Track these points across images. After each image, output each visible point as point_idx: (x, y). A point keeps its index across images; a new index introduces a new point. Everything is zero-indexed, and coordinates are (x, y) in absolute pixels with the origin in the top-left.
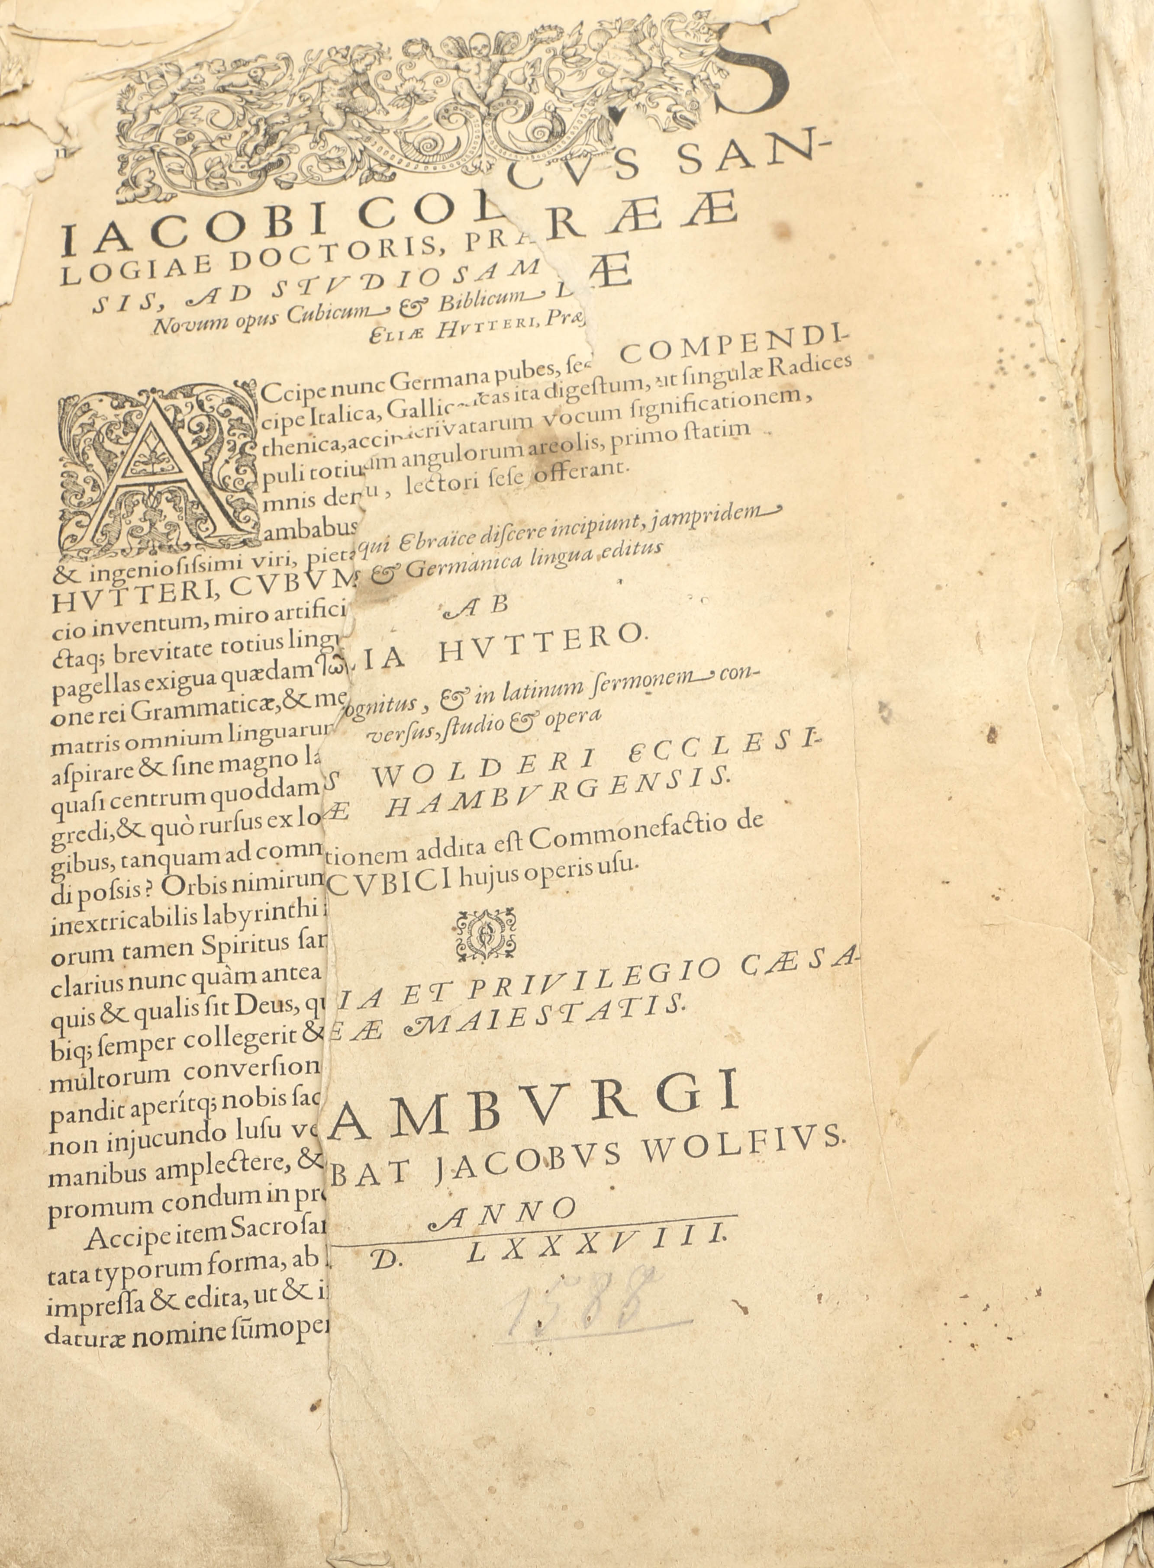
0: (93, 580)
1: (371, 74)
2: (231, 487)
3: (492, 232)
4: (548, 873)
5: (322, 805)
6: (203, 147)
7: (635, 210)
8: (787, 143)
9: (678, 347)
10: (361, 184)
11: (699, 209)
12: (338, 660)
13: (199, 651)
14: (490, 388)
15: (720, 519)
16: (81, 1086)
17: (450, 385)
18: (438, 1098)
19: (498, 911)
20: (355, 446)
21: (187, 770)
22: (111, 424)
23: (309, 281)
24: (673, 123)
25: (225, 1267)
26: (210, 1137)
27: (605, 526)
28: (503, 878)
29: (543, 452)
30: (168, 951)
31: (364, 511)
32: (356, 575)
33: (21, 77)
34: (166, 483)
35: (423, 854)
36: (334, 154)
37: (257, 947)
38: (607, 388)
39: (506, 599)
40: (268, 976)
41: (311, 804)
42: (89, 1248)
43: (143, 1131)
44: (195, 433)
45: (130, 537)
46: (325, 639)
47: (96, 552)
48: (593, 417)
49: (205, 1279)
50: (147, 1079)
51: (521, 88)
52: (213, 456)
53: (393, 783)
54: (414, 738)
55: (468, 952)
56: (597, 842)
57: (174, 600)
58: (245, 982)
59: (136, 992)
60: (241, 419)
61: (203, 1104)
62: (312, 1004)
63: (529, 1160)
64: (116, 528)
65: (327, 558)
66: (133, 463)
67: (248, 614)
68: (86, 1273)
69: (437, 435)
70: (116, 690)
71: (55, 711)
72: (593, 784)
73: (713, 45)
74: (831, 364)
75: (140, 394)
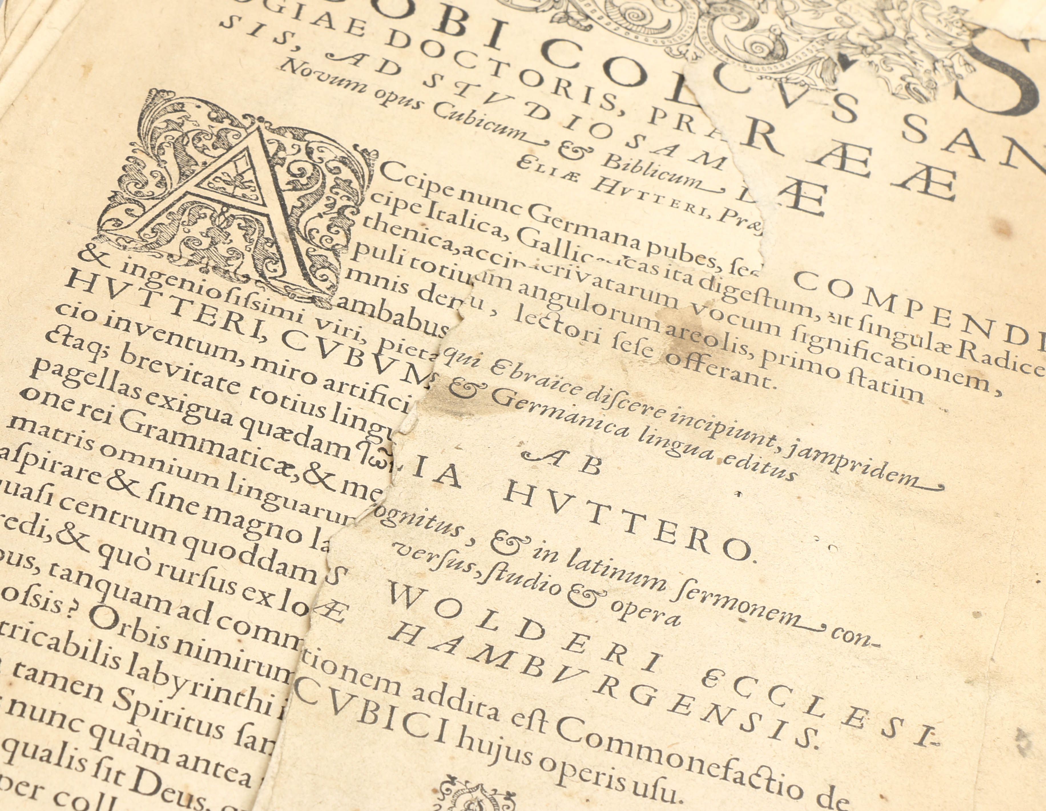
0: (124, 271)
2: (316, 241)
3: (682, 116)
4: (569, 771)
5: (316, 596)
7: (844, 153)
8: (1025, 152)
9: (861, 293)
10: (552, 21)
11: (915, 176)
12: (383, 454)
13: (224, 385)
14: (640, 255)
15: (869, 474)
17: (594, 237)
19: (495, 790)
20: (470, 254)
21: (166, 501)
22: (202, 132)
23: (468, 85)
24: (904, 92)
27: (734, 432)
28: (512, 756)
29: (682, 337)
30: (72, 687)
31: (461, 318)
32: (433, 376)
34: (243, 209)
35: (421, 695)
37: (183, 724)
38: (771, 302)
39: (600, 463)
40: (186, 762)
41: (303, 592)
44: (294, 175)
45: (183, 246)
46: (376, 428)
47: (139, 246)
48: (748, 324)
52: (306, 204)
53: (408, 605)
54: (448, 566)
56: (638, 757)
57: (212, 325)
58: (154, 757)
59: (15, 718)
60: (351, 182)
64: (172, 230)
65: (403, 350)
66: (213, 176)
67: (293, 370)
69: (567, 277)
71: (30, 383)
72: (651, 692)
73: (965, 41)
74: (1031, 370)
75: (244, 117)
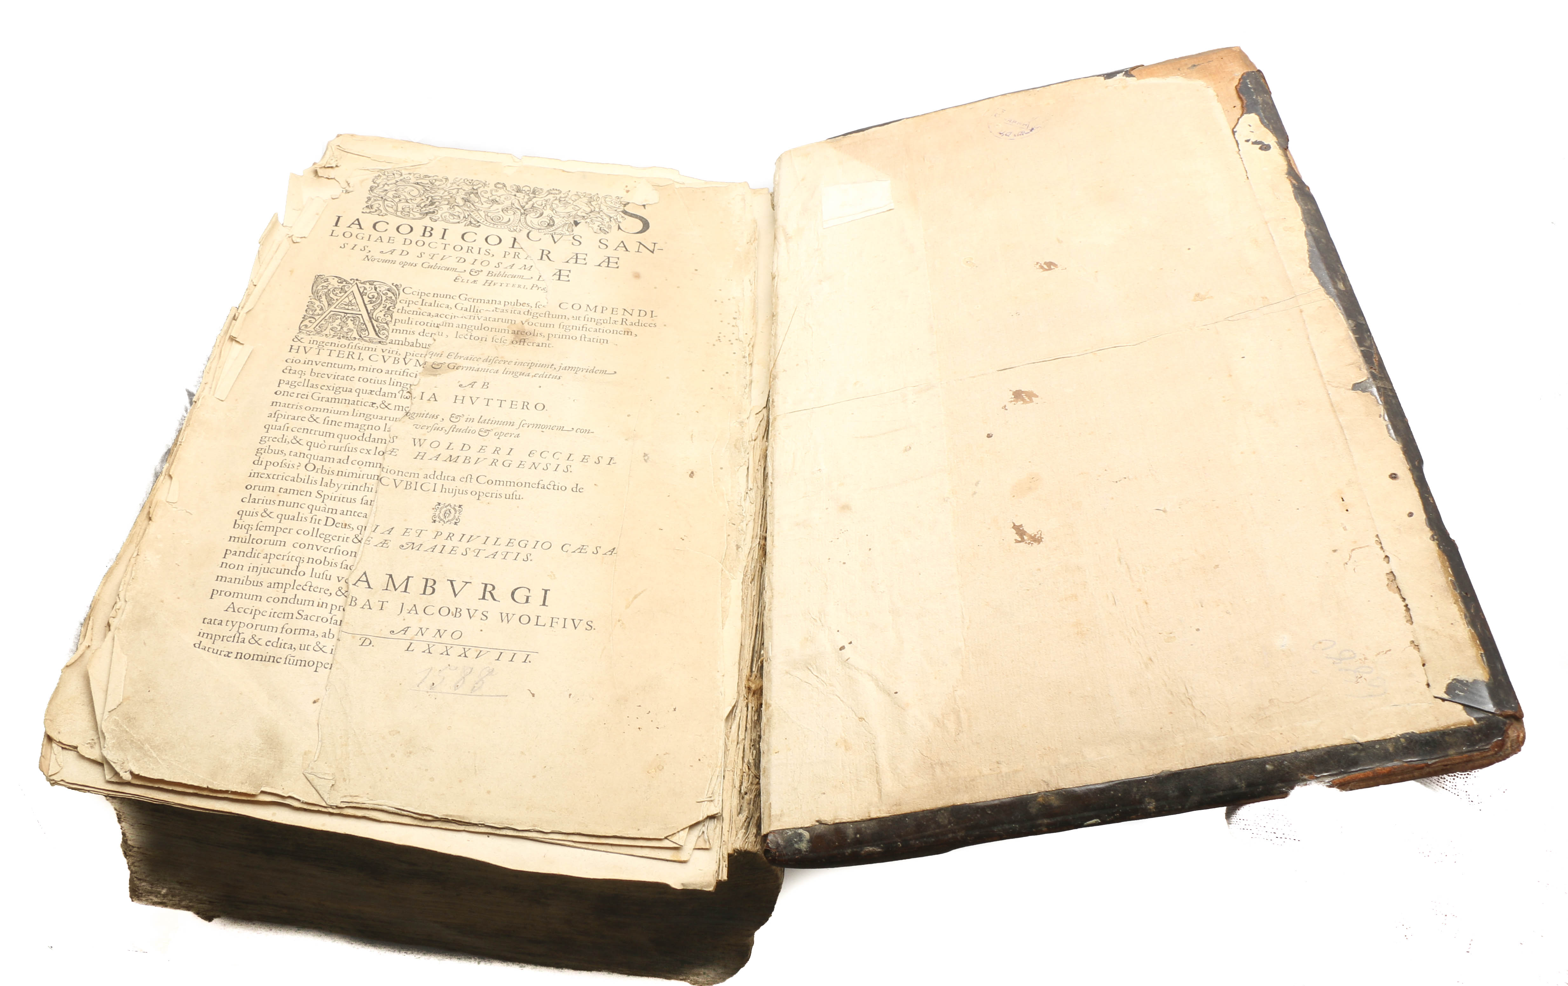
0: (310, 343)
1: (479, 191)
2: (380, 321)
3: (515, 253)
4: (481, 494)
5: (386, 448)
6: (403, 201)
7: (577, 257)
8: (645, 246)
9: (584, 307)
10: (465, 226)
11: (604, 261)
12: (408, 394)
14: (501, 307)
15: (588, 372)
16: (243, 541)
17: (484, 302)
18: (409, 577)
19: (455, 505)
20: (437, 316)
21: (330, 423)
22: (335, 288)
23: (434, 255)
24: (599, 231)
25: (289, 631)
26: (297, 573)
27: (538, 365)
28: (461, 492)
29: (518, 334)
30: (300, 493)
31: (435, 340)
32: (425, 363)
33: (336, 162)
34: (352, 314)
35: (427, 476)
36: (457, 214)
37: (341, 500)
38: (551, 316)
39: (488, 384)
40: (343, 512)
41: (381, 447)
42: (226, 610)
43: (267, 565)
44: (370, 298)
45: (331, 331)
46: (405, 385)
47: (314, 333)
48: (542, 325)
49: (278, 635)
50: (275, 544)
51: (539, 207)
52: (375, 308)
53: (420, 446)
54: (434, 430)
55: (437, 519)
56: (507, 486)
57: (343, 357)
58: (332, 513)
59: (281, 507)
60: (391, 297)
61: (298, 559)
62: (360, 528)
63: (444, 611)
64: (326, 326)
65: (414, 355)
66: (340, 304)
67: (374, 369)
68: (222, 621)
69: (474, 319)
70: (307, 386)
71: (278, 389)
72: (510, 462)
73: (622, 208)
74: (648, 325)
75: (351, 280)
